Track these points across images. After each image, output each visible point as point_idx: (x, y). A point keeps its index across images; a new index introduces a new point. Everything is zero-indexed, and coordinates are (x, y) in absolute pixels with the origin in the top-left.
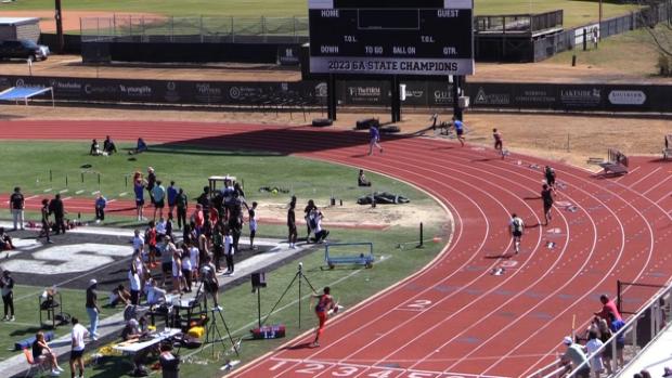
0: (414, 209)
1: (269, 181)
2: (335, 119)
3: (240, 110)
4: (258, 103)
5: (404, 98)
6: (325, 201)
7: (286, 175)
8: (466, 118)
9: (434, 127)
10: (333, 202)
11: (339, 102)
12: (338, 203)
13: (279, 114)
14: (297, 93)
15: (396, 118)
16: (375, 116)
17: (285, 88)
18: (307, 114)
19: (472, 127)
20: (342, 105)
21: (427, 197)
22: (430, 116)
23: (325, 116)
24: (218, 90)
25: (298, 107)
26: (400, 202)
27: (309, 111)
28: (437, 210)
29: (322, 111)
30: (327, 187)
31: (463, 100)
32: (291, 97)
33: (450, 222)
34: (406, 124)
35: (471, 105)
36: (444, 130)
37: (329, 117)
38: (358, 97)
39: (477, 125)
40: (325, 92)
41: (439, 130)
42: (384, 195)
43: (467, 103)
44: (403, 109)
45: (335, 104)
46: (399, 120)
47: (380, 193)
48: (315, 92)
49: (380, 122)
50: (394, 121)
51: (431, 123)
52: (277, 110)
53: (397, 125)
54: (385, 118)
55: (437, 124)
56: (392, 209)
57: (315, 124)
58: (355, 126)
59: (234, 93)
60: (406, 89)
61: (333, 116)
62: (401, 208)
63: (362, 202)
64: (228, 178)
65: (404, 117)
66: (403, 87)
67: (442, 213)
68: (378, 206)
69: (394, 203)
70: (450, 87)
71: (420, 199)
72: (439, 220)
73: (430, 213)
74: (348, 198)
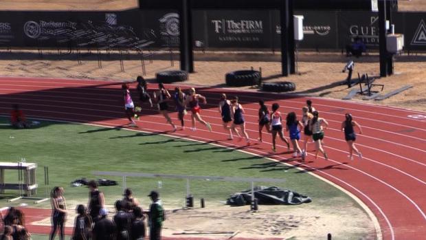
0: (319, 212)
1: (89, 168)
2: (191, 70)
3: (40, 57)
4: (70, 45)
5: (300, 37)
6: (177, 201)
7: (115, 159)
8: (399, 68)
9: (349, 82)
10: (190, 203)
11: (198, 43)
12: (197, 203)
13: (104, 63)
14: (131, 29)
15: (289, 66)
16: (256, 66)
17: (112, 21)
18: (147, 62)
19: (410, 82)
20: (202, 48)
21: (338, 193)
22: (342, 66)
23: (176, 66)
24: (5, 26)
25: (131, 52)
26: (296, 201)
27: (152, 58)
28: (355, 215)
29: (170, 58)
30: (180, 179)
31: (394, 39)
32: (121, 34)
33: (375, 232)
34: (303, 77)
35: (407, 47)
36: (364, 87)
37: (183, 67)
38: (228, 34)
39: (417, 79)
40: (175, 27)
41: (356, 87)
42: (270, 191)
43: (400, 43)
44: (298, 54)
45: (192, 46)
46: (293, 72)
47: (263, 187)
48: (159, 27)
49: (264, 75)
50: (284, 74)
51: (344, 77)
52: (100, 57)
53: (289, 79)
54: (270, 69)
55: (354, 76)
56: (283, 212)
57: (161, 79)
58: (224, 82)
59: (32, 30)
60: (305, 23)
61: (188, 65)
62: (297, 212)
63: (235, 202)
64: (24, 164)
65: (301, 67)
66: (300, 19)
67: (361, 218)
68: (260, 207)
69: (286, 203)
70: (374, 19)
71: (327, 196)
72: (359, 230)
73: (344, 220)
74: (214, 196)
